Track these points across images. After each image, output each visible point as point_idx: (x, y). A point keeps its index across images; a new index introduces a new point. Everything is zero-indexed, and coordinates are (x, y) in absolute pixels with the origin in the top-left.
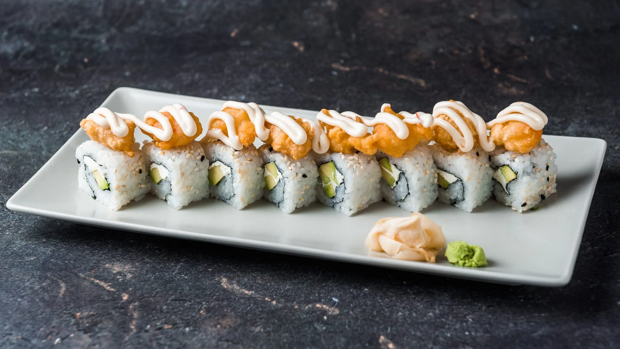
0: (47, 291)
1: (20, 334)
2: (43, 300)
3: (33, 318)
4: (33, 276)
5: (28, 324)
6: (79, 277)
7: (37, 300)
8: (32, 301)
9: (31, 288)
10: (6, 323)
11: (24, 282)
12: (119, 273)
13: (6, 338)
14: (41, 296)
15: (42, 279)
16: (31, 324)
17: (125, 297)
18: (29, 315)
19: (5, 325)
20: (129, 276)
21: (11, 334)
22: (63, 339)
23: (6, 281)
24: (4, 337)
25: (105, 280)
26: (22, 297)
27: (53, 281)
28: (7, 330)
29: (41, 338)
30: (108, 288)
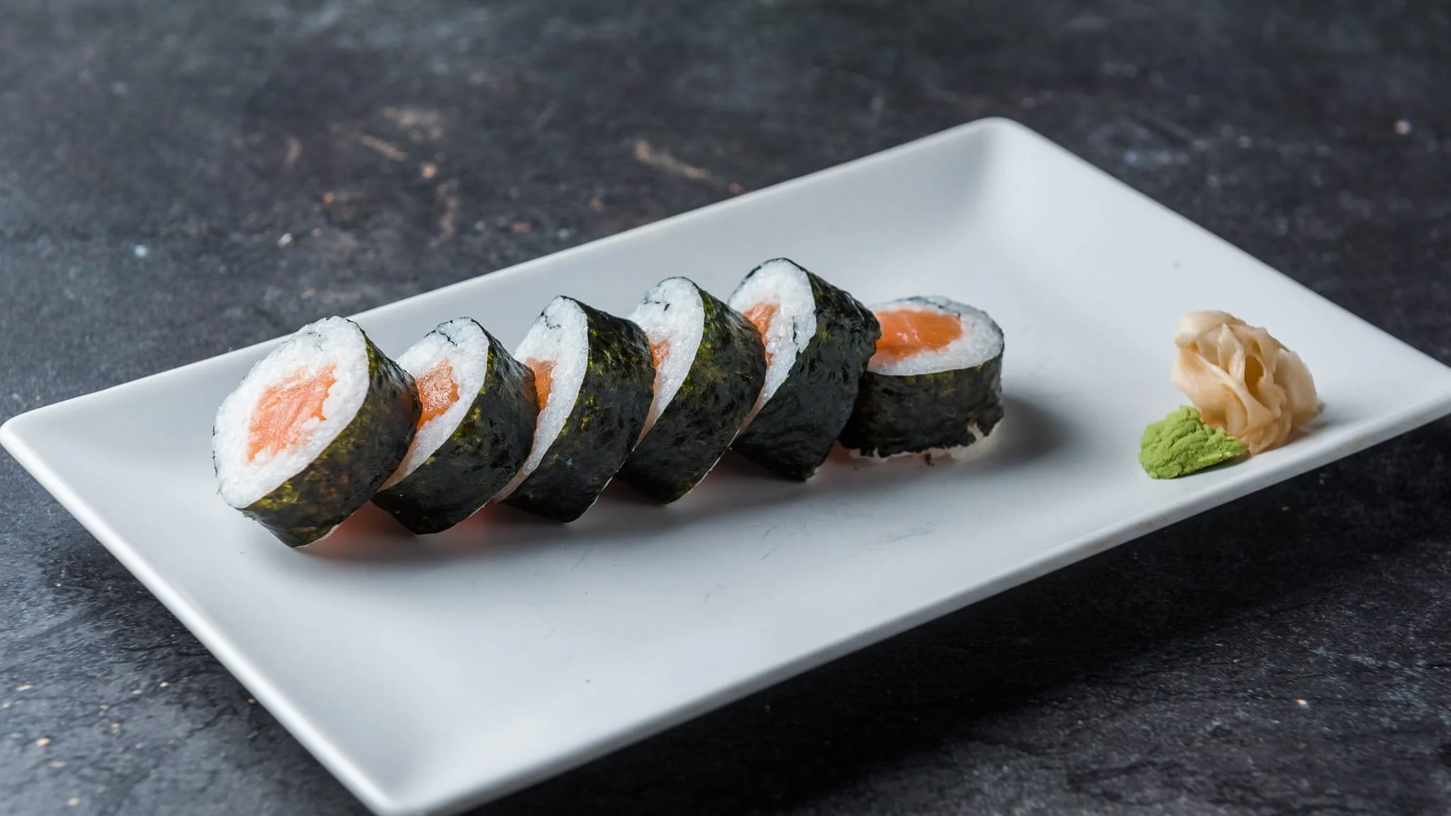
0: (262, 153)
1: (205, 221)
2: (251, 166)
4: (228, 122)
5: (222, 205)
6: (327, 131)
7: (239, 167)
8: (227, 166)
9: (224, 144)
10: (174, 201)
11: (209, 133)
12: (415, 127)
14: (247, 161)
15: (248, 129)
16: (227, 206)
17: (429, 171)
18: (223, 191)
19: (174, 205)
20: (436, 133)
21: (186, 220)
22: (296, 238)
23: (172, 126)
25: (386, 138)
27: (272, 136)
28: (176, 214)
29: (249, 232)
30: (392, 154)
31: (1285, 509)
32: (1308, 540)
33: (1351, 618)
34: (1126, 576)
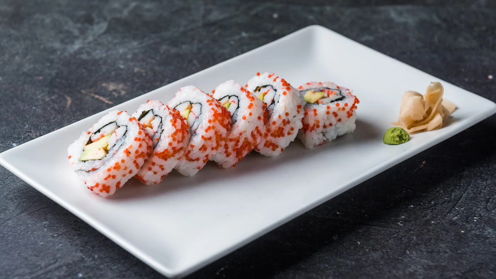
0: (56, 103)
1: (38, 132)
2: (53, 109)
3: (47, 121)
4: (43, 91)
5: (44, 125)
6: (81, 93)
7: (49, 109)
8: (44, 109)
9: (42, 100)
10: (25, 124)
11: (36, 96)
12: (115, 90)
13: (27, 134)
14: (51, 106)
15: (51, 93)
16: (46, 126)
18: (43, 119)
19: (25, 125)
20: (123, 93)
21: (31, 132)
23: (22, 93)
24: (25, 133)
25: (104, 96)
26: (36, 106)
27: (60, 96)
28: (26, 129)
30: (107, 102)
31: (462, 232)
32: (473, 244)
33: (492, 275)
34: (405, 261)
